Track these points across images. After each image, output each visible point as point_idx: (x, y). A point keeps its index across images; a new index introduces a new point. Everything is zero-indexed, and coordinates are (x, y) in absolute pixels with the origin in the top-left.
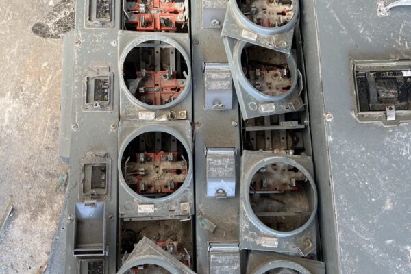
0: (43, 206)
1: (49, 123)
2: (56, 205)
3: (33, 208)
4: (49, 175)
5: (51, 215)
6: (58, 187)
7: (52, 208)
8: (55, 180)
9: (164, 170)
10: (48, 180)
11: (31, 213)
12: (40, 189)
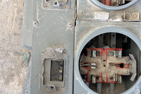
0: (13, 75)
1: (16, 15)
2: (22, 75)
3: (6, 77)
4: (16, 53)
5: (19, 82)
6: (23, 62)
7: (19, 77)
8: (21, 57)
9: (110, 64)
10: (16, 57)
11: (5, 80)
12: (11, 63)
